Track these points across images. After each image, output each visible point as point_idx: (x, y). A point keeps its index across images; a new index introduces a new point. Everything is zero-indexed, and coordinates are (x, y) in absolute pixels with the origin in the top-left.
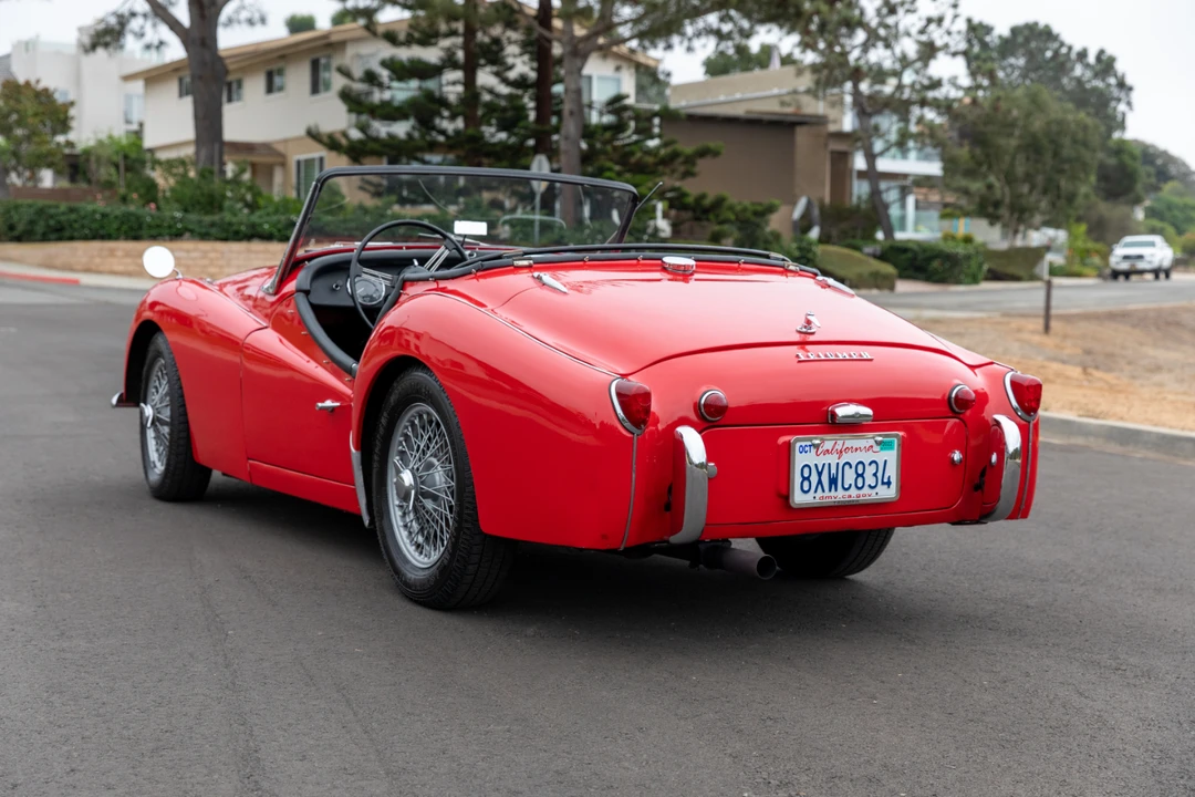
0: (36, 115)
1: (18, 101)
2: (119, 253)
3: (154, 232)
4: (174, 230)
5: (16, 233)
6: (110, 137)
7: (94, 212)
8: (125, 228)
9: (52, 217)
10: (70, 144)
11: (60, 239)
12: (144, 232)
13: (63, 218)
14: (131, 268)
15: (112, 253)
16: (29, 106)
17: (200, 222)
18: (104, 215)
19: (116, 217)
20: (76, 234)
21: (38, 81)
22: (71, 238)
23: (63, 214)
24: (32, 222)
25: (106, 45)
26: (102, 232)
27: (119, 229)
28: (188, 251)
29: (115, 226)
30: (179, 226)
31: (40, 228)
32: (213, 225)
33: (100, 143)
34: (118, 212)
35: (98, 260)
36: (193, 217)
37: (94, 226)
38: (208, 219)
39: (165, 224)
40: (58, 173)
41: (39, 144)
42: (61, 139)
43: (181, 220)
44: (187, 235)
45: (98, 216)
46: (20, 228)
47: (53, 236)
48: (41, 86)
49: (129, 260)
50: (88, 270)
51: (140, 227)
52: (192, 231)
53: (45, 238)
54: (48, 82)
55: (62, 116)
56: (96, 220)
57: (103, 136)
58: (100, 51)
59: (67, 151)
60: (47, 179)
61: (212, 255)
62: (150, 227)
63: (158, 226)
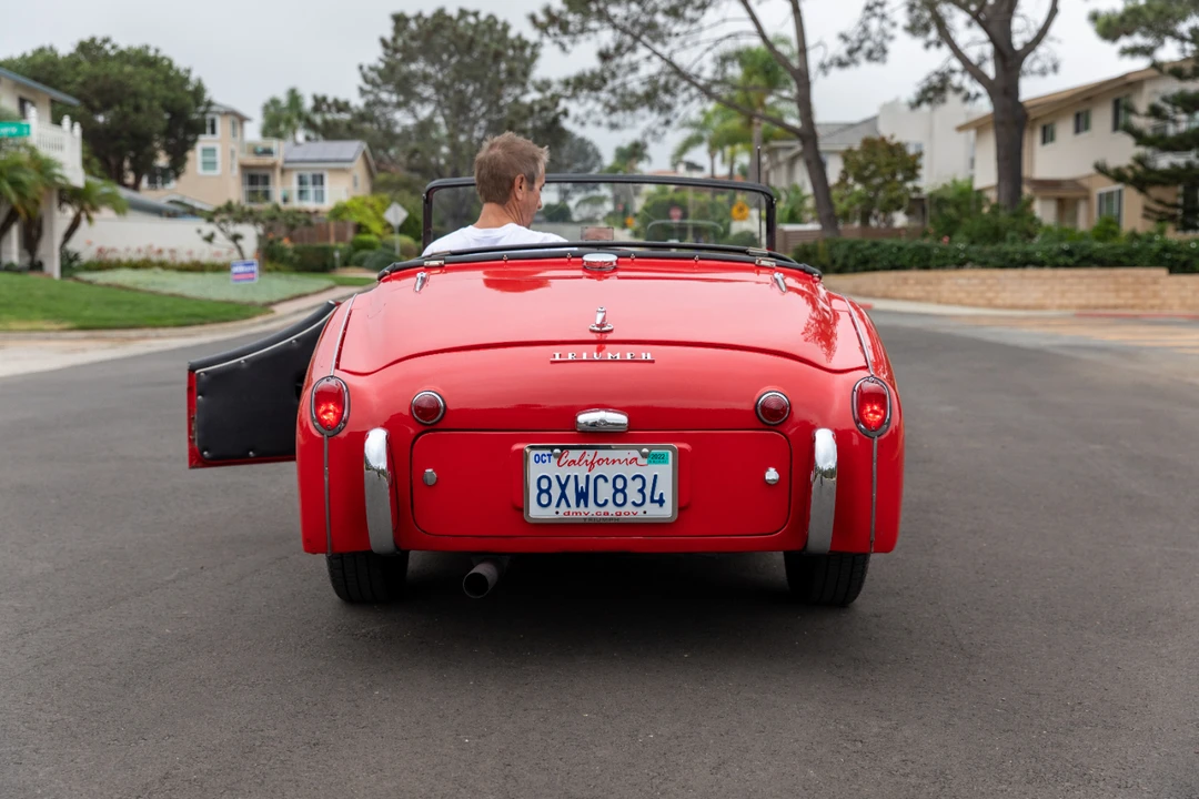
0: (888, 165)
1: (875, 154)
2: (912, 282)
3: (941, 262)
4: (957, 261)
5: (838, 266)
6: (954, 182)
7: (892, 246)
8: (916, 259)
9: (860, 251)
10: (917, 189)
11: (866, 270)
12: (931, 263)
13: (866, 253)
14: (921, 294)
15: (905, 281)
16: (883, 158)
17: (979, 253)
18: (900, 249)
19: (909, 250)
20: (878, 266)
21: (892, 137)
22: (875, 269)
23: (868, 248)
24: (846, 257)
25: (930, 101)
26: (898, 263)
27: (911, 260)
28: (969, 278)
29: (908, 257)
30: (962, 256)
31: (851, 262)
32: (992, 254)
33: (945, 186)
34: (911, 246)
35: (893, 288)
36: (974, 248)
37: (892, 258)
38: (988, 249)
39: (950, 255)
40: (908, 213)
41: (891, 191)
42: (909, 185)
43: (964, 251)
44: (969, 265)
45: (894, 250)
46: (840, 262)
47: (860, 268)
48: (894, 141)
49: (918, 288)
50: (885, 297)
51: (929, 259)
52: (972, 260)
53: (855, 270)
54: (900, 138)
55: (910, 165)
56: (892, 253)
57: (948, 181)
58: (925, 107)
59: (914, 195)
60: (900, 219)
61: (990, 281)
62: (937, 258)
63: (944, 257)
